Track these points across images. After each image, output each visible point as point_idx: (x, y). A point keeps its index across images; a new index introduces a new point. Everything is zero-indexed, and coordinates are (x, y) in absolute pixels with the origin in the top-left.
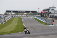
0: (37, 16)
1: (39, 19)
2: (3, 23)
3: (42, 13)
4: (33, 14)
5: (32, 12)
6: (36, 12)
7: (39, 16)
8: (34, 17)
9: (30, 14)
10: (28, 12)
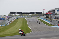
0: (42, 17)
1: (44, 20)
2: (7, 25)
3: (47, 14)
4: (38, 16)
5: (37, 13)
6: (41, 13)
7: (44, 17)
9: (35, 16)
10: (33, 13)
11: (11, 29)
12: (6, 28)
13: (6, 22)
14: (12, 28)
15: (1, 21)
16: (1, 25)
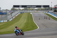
0: (50, 11)
1: (52, 15)
3: (55, 8)
4: (45, 10)
5: (44, 6)
6: (48, 6)
7: (52, 11)
8: (46, 13)
9: (42, 10)
10: (40, 6)
11: (14, 25)
12: (9, 24)
13: (9, 17)
14: (15, 23)
15: (3, 16)
16: (3, 21)
